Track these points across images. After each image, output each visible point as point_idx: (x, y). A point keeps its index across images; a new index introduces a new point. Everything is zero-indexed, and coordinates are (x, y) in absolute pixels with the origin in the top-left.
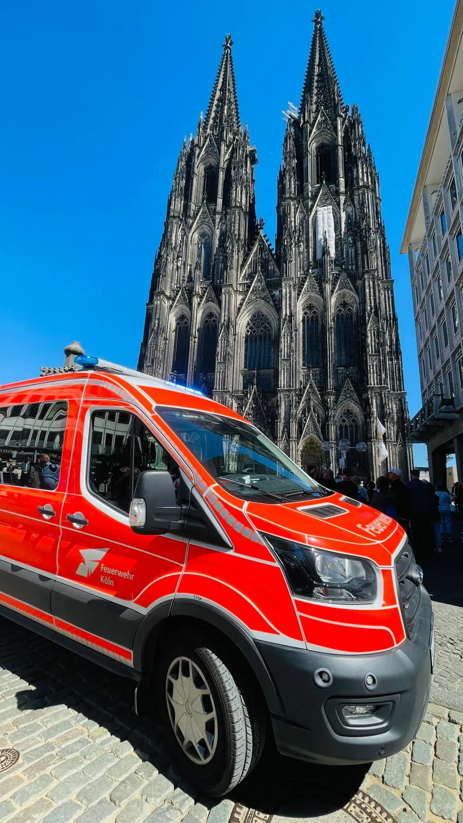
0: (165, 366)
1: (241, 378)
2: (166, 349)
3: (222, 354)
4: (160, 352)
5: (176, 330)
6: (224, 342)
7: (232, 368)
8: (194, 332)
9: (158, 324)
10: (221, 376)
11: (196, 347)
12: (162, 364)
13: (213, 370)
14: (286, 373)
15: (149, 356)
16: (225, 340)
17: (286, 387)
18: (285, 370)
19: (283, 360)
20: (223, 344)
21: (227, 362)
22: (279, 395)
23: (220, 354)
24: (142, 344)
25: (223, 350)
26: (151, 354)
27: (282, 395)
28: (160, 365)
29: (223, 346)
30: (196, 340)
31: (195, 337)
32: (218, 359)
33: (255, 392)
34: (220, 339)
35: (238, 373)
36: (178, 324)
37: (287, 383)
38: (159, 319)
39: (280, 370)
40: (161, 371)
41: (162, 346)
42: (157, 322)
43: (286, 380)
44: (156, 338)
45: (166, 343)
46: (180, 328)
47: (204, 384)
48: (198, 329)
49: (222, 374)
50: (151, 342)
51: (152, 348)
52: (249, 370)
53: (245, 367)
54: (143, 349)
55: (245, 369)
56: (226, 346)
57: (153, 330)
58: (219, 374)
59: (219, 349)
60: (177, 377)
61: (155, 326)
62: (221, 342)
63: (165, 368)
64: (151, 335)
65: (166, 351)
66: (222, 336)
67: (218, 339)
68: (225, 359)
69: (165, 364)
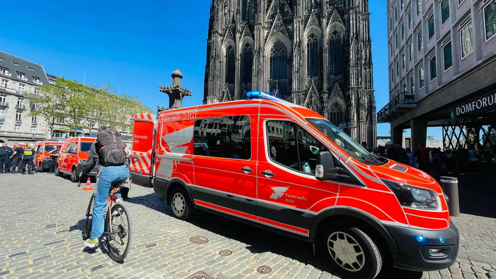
0: (221, 80)
1: (268, 85)
2: (221, 69)
3: (256, 70)
4: (217, 71)
5: (226, 56)
6: (257, 62)
7: (262, 79)
8: (238, 57)
9: (215, 53)
10: (256, 84)
11: (239, 67)
12: (219, 79)
13: (250, 81)
14: (297, 81)
15: (211, 73)
16: (257, 61)
17: (296, 90)
18: (296, 79)
19: (295, 72)
20: (256, 63)
21: (259, 75)
22: (292, 95)
23: (254, 70)
24: (206, 66)
25: (256, 67)
26: (212, 72)
27: (294, 95)
28: (218, 79)
29: (256, 65)
30: (239, 62)
31: (238, 60)
32: (253, 74)
33: (277, 94)
34: (254, 60)
35: (266, 82)
36: (227, 52)
37: (297, 87)
38: (215, 49)
39: (293, 79)
40: (219, 83)
41: (218, 67)
42: (214, 51)
43: (296, 85)
44: (214, 62)
45: (221, 65)
46: (229, 54)
47: (245, 90)
48: (240, 54)
49: (256, 83)
50: (212, 65)
51: (212, 68)
52: (273, 80)
53: (270, 78)
54: (207, 69)
55: (271, 79)
56: (259, 65)
57: (212, 57)
58: (255, 84)
59: (254, 67)
60: (229, 86)
61: (213, 54)
62: (255, 63)
63: (221, 81)
64: (211, 60)
65: (221, 70)
66: (256, 58)
67: (253, 60)
68: (258, 73)
69: (221, 78)
